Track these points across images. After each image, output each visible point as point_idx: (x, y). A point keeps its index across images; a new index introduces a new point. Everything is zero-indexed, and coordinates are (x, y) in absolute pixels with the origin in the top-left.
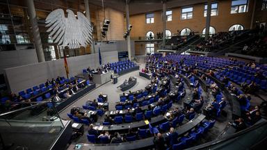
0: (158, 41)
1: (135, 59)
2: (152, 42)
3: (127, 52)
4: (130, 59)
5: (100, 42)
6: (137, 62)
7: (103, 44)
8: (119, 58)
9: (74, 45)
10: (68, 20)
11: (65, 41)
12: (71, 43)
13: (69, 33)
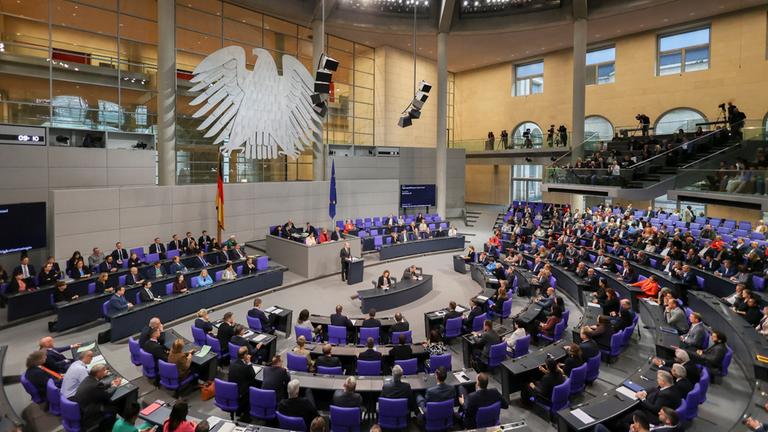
0: (554, 156)
1: (462, 218)
2: (531, 158)
3: (434, 186)
4: (441, 211)
5: (348, 147)
6: (467, 225)
7: (355, 154)
8: (401, 206)
9: (259, 148)
10: (254, 77)
11: (236, 134)
12: (253, 143)
13: (252, 113)
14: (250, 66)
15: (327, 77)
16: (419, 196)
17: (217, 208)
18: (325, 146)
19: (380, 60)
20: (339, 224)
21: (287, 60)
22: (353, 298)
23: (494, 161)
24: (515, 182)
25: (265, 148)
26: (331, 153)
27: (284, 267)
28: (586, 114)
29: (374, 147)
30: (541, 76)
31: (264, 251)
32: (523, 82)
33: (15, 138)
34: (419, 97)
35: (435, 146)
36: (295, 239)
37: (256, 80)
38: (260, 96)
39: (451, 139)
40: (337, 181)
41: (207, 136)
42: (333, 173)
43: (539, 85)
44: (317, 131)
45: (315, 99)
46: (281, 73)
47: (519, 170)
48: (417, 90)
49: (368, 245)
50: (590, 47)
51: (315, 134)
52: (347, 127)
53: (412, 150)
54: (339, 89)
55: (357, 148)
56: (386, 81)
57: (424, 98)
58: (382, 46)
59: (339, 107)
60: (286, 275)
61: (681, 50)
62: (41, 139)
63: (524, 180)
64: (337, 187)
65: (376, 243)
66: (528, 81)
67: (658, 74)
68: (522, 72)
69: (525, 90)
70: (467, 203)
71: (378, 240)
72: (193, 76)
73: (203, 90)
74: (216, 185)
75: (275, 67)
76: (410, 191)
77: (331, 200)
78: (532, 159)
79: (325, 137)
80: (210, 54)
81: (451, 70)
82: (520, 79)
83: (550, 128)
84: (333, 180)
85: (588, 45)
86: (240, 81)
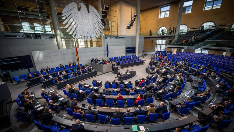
0: (169, 37)
1: (142, 56)
3: (135, 47)
4: (137, 54)
5: (110, 36)
7: (113, 38)
8: (126, 53)
9: (85, 37)
11: (78, 33)
12: (83, 35)
13: (82, 26)
14: (79, 10)
15: (105, 13)
16: (130, 50)
17: (76, 55)
18: (104, 36)
19: (118, 6)
22: (116, 77)
23: (152, 39)
24: (157, 45)
25: (87, 37)
26: (106, 38)
27: (97, 70)
29: (118, 36)
30: (168, 11)
32: (162, 13)
33: (16, 36)
34: (133, 19)
35: (135, 35)
37: (82, 14)
38: (84, 20)
41: (70, 34)
42: (107, 44)
43: (167, 14)
45: (102, 20)
47: (159, 42)
48: (132, 17)
49: (118, 64)
52: (109, 30)
53: (129, 36)
55: (113, 36)
56: (121, 14)
57: (135, 19)
60: (98, 72)
63: (160, 45)
64: (108, 48)
65: (120, 63)
66: (164, 13)
67: (204, 9)
68: (163, 9)
69: (163, 16)
70: (144, 52)
72: (62, 14)
75: (87, 10)
76: (128, 49)
77: (107, 52)
78: (163, 38)
83: (169, 29)
84: (107, 46)
86: (77, 15)
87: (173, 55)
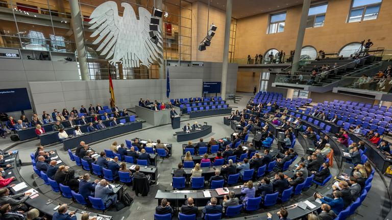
0: (283, 68)
3: (220, 83)
5: (177, 61)
6: (235, 103)
7: (180, 65)
8: (203, 92)
9: (130, 61)
10: (123, 20)
11: (117, 53)
12: (126, 59)
13: (124, 42)
14: (121, 13)
16: (212, 88)
17: (110, 92)
18: (165, 61)
19: (195, 11)
20: (172, 101)
21: (141, 10)
22: (174, 135)
23: (253, 70)
24: (262, 81)
25: (133, 61)
26: (168, 64)
27: (143, 121)
28: (303, 46)
29: (191, 62)
30: (284, 21)
31: (135, 113)
33: (4, 55)
34: (210, 34)
35: (222, 62)
36: (149, 108)
37: (125, 22)
38: (128, 32)
39: (232, 58)
40: (170, 80)
41: (102, 54)
42: (168, 75)
44: (160, 52)
45: (151, 34)
46: (138, 18)
48: (209, 29)
50: (312, 4)
51: (159, 54)
52: (178, 50)
53: (210, 63)
54: (174, 29)
55: (181, 62)
56: (198, 23)
57: (213, 34)
58: (196, 2)
59: (174, 39)
60: (143, 124)
61: (364, 6)
62: (18, 55)
64: (170, 82)
65: (188, 110)
66: (277, 24)
67: (348, 21)
68: (274, 18)
69: (274, 30)
71: (189, 109)
73: (97, 28)
74: (108, 81)
75: (135, 14)
76: (208, 85)
77: (167, 89)
78: (272, 69)
79: (165, 55)
80: (98, 6)
81: (235, 17)
82: (272, 23)
84: (168, 78)
85: (312, 3)
86: (116, 23)
87: (287, 99)
